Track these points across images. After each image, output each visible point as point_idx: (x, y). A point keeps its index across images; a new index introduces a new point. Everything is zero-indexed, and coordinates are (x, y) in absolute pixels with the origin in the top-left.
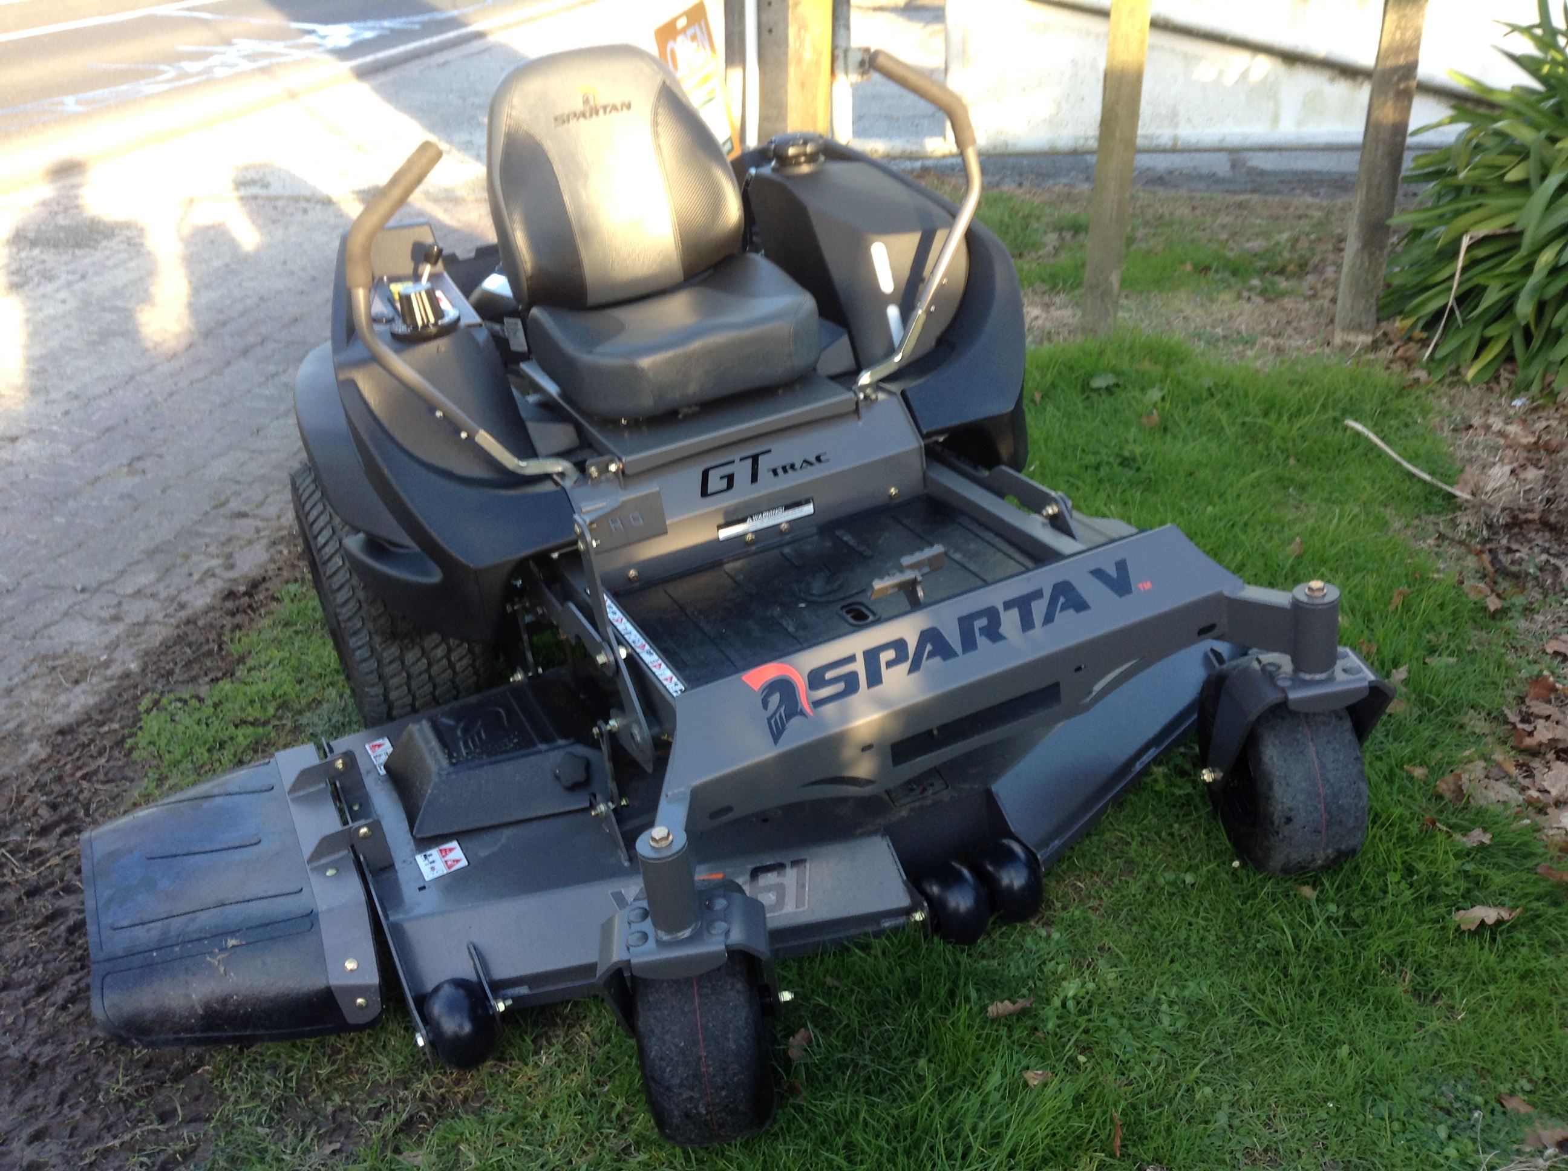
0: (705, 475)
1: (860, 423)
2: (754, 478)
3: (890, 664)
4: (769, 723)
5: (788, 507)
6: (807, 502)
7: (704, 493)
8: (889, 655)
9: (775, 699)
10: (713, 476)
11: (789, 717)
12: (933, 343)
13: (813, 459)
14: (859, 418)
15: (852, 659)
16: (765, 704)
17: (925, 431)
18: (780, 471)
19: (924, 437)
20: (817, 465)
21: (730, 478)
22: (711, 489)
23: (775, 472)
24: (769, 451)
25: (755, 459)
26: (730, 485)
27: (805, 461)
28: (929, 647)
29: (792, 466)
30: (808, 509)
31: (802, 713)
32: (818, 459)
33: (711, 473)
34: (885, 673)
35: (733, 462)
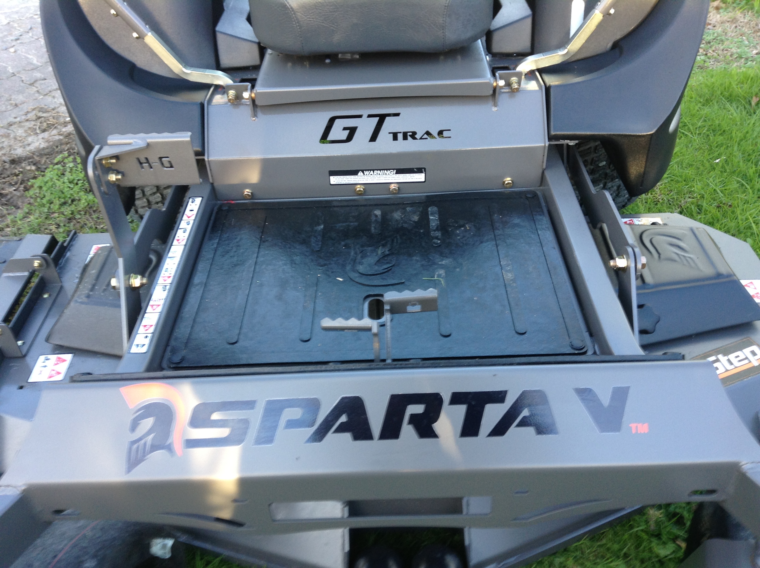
0: (332, 120)
1: (494, 109)
2: (373, 138)
3: (291, 424)
4: (130, 449)
5: (399, 171)
6: (419, 171)
7: (324, 138)
8: (295, 413)
9: (148, 423)
10: (339, 124)
11: (155, 448)
12: (610, 45)
13: (435, 133)
14: (495, 105)
15: (250, 405)
16: (134, 425)
17: (553, 133)
18: (400, 136)
19: (550, 138)
20: (439, 140)
21: (352, 131)
22: (330, 137)
23: (395, 137)
24: (397, 115)
25: (382, 118)
26: (349, 138)
27: (428, 133)
28: (344, 419)
29: (413, 135)
30: (420, 177)
31: (169, 448)
32: (440, 133)
33: (337, 121)
34: (281, 432)
35: (360, 116)
